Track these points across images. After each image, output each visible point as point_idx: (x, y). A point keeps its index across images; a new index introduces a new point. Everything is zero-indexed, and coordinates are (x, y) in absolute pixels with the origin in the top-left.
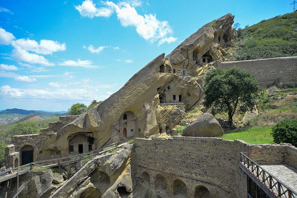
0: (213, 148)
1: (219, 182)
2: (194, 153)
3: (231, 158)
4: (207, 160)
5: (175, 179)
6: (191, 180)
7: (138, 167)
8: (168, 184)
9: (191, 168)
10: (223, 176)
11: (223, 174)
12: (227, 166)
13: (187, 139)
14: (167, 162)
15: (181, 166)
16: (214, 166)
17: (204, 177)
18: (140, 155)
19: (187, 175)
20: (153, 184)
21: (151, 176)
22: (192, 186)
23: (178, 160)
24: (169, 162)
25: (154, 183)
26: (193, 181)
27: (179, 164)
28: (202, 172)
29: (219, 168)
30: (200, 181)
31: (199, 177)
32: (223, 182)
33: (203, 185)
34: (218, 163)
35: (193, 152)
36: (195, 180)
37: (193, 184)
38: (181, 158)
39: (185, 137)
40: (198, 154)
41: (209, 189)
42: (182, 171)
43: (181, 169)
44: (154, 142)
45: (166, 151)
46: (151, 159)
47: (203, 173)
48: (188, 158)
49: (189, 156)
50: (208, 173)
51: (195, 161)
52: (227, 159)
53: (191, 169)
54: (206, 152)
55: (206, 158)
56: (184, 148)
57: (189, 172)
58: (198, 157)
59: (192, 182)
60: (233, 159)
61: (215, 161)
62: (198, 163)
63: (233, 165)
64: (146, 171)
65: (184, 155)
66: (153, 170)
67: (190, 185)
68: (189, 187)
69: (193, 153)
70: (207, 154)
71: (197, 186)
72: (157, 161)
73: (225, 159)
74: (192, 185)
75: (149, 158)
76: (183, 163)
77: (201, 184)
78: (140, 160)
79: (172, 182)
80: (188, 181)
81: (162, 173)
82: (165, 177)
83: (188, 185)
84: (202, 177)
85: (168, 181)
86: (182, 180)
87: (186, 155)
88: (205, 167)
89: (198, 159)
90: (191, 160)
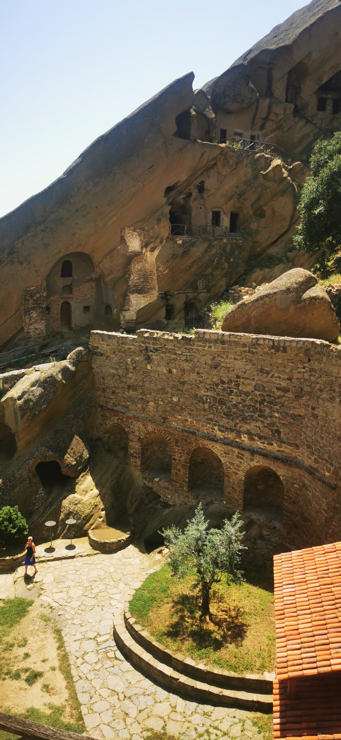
0: (304, 368)
1: (310, 458)
2: (249, 379)
4: (284, 399)
5: (194, 446)
6: (236, 450)
7: (99, 409)
8: (175, 459)
9: (240, 419)
10: (322, 445)
11: (322, 438)
12: (334, 418)
13: (232, 339)
14: (175, 399)
15: (213, 414)
16: (300, 416)
17: (272, 444)
18: (103, 378)
19: (226, 436)
20: (136, 457)
21: (131, 436)
22: (239, 466)
23: (204, 395)
24: (181, 400)
25: (138, 454)
26: (243, 452)
27: (207, 406)
28: (267, 430)
29: (314, 423)
30: (260, 454)
31: (259, 443)
32: (320, 460)
33: (267, 465)
35: (246, 376)
36: (249, 450)
37: (241, 463)
38: (215, 391)
39: (228, 333)
40: (259, 382)
41: (283, 476)
42: (215, 425)
43: (211, 420)
44: (143, 342)
45: (174, 371)
46: (135, 390)
47: (270, 433)
48: (232, 392)
49: (235, 385)
50: (282, 435)
51: (251, 400)
53: (238, 421)
54: (282, 376)
55: (279, 393)
56: (223, 365)
57: (233, 428)
58: (259, 391)
59: (238, 457)
61: (304, 404)
62: (258, 405)
64: (119, 423)
65: (223, 382)
66: (137, 419)
67: (233, 464)
68: (229, 467)
69: (246, 379)
70: (284, 384)
71: (252, 466)
72: (148, 396)
73: (330, 398)
74: (238, 463)
75: (129, 387)
76: (217, 404)
77: (262, 462)
78: (104, 390)
79: (187, 453)
80: (229, 454)
81: (160, 429)
82: (169, 440)
83: (228, 463)
84: (265, 445)
85: (176, 450)
86: (214, 449)
87: (228, 383)
88: (276, 417)
89: (260, 394)
90: (240, 398)
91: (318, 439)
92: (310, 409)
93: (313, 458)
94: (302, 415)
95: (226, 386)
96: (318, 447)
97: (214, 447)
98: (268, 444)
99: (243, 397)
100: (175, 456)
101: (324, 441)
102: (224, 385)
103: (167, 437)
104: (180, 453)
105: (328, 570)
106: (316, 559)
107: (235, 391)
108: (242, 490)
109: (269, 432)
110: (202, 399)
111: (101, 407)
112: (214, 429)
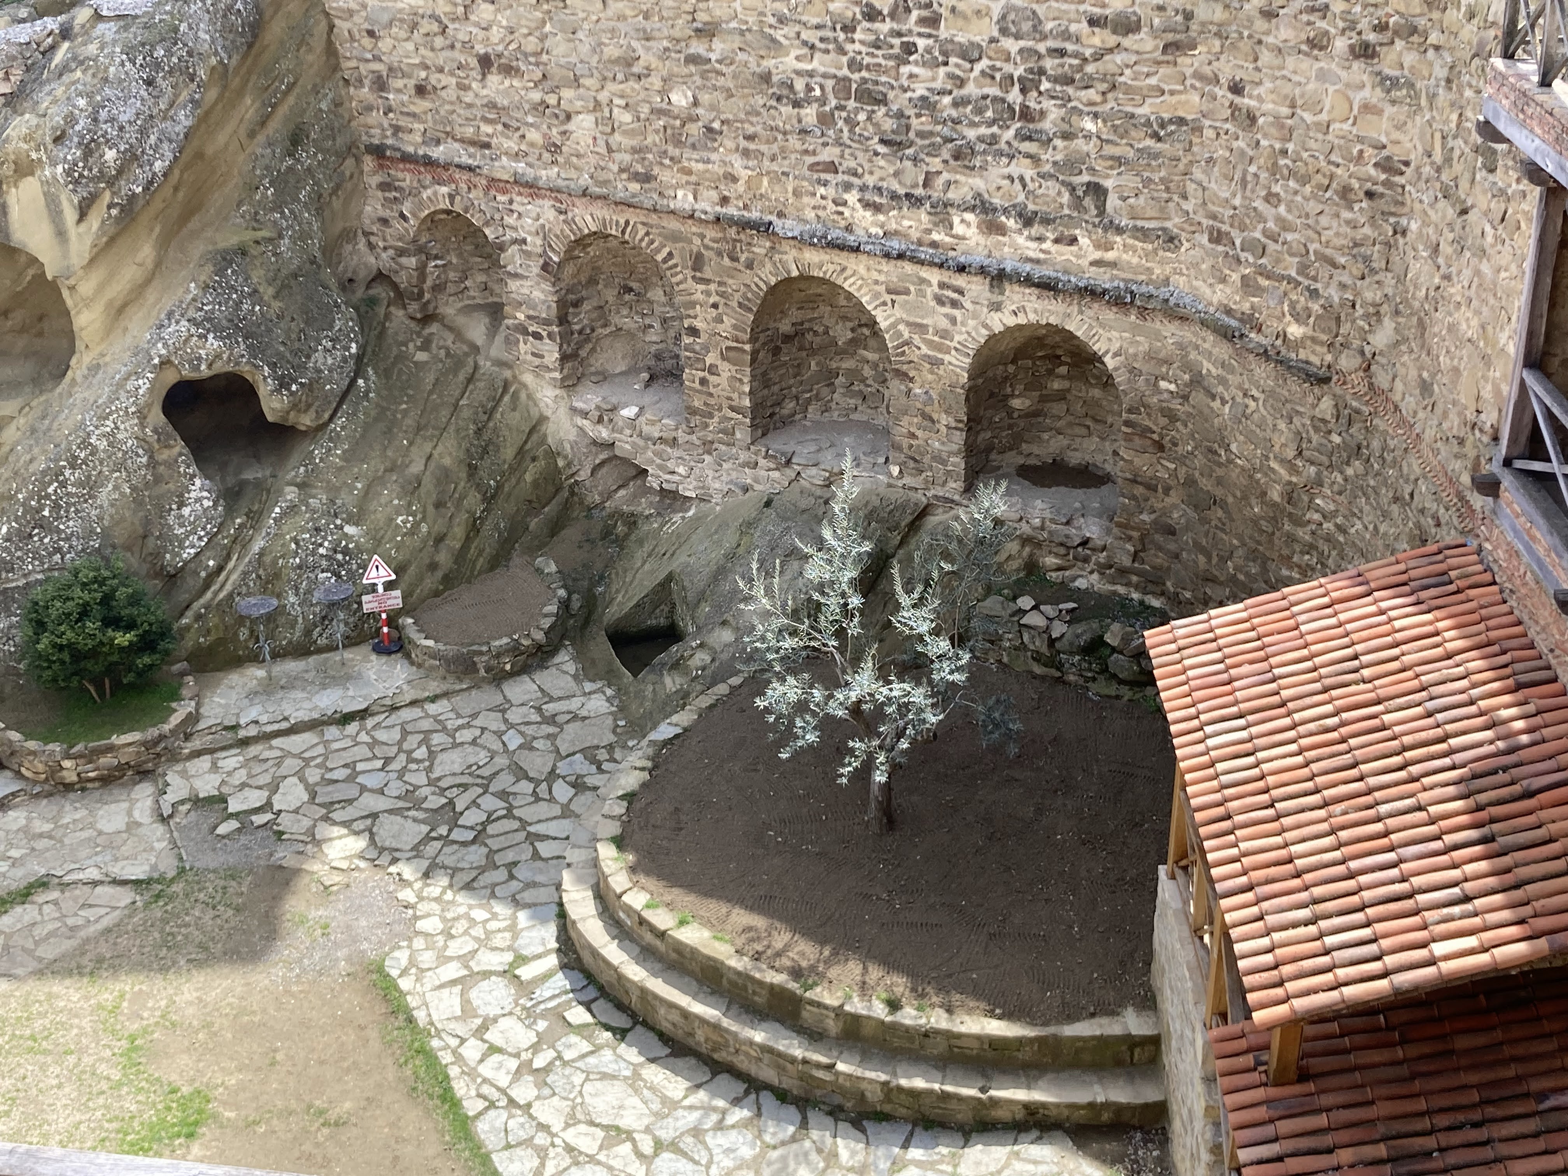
1: (1223, 280)
3: (1385, 37)
4: (1119, 58)
5: (767, 275)
6: (934, 276)
7: (369, 162)
8: (694, 332)
9: (946, 154)
10: (1271, 225)
11: (1271, 198)
12: (1324, 117)
14: (680, 99)
15: (839, 142)
16: (1181, 121)
17: (1073, 241)
18: (371, 33)
19: (893, 226)
20: (537, 336)
21: (512, 258)
22: (945, 334)
23: (798, 73)
24: (705, 98)
25: (547, 322)
26: (960, 281)
27: (810, 114)
28: (1051, 188)
29: (1241, 144)
30: (1028, 281)
31: (1021, 240)
32: (1264, 282)
33: (1053, 320)
34: (1236, 89)
36: (982, 271)
37: (953, 321)
38: (842, 51)
41: (1116, 355)
42: (848, 187)
43: (832, 168)
46: (508, 70)
47: (1066, 198)
48: (909, 49)
49: (922, 21)
50: (1113, 201)
51: (988, 75)
52: (1341, 44)
53: (935, 164)
55: (1101, 38)
57: (919, 192)
58: (1017, 37)
59: (940, 301)
60: (1399, 44)
61: (1197, 75)
62: (1014, 96)
63: (1393, 102)
64: (458, 208)
65: (872, 14)
66: (532, 188)
67: (921, 328)
68: (907, 343)
71: (998, 328)
72: (567, 93)
73: (1309, 41)
74: (944, 323)
75: (485, 62)
76: (852, 104)
77: (1036, 311)
78: (380, 85)
79: (740, 305)
80: (907, 292)
81: (627, 223)
82: (665, 261)
83: (901, 327)
84: (1047, 245)
85: (699, 296)
86: (846, 279)
87: (893, 15)
88: (1088, 137)
89: (1021, 51)
90: (942, 70)
91: (1258, 204)
92: (1222, 92)
93: (1235, 277)
94: (1189, 117)
95: (884, 27)
96: (1258, 235)
97: (848, 272)
98: (1056, 241)
99: (957, 65)
100: (695, 317)
101: (1282, 209)
102: (877, 25)
103: (658, 250)
104: (715, 306)
105: (1356, 657)
106: (1304, 628)
107: (921, 43)
108: (960, 421)
109: (1059, 193)
110: (791, 87)
111: (378, 152)
112: (845, 204)
